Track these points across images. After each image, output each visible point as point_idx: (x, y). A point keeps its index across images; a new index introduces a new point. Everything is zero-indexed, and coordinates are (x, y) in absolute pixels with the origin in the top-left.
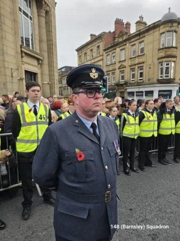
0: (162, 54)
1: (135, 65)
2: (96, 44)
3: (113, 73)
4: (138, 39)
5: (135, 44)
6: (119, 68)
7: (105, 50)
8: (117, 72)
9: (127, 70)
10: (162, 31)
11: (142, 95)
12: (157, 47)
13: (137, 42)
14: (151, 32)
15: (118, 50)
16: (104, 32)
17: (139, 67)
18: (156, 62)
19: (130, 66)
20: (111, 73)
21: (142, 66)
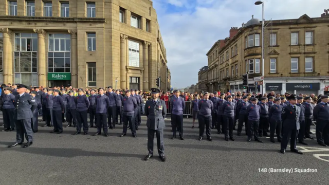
0: (246, 54)
1: (233, 63)
2: (215, 49)
3: (223, 70)
4: (234, 43)
5: (233, 48)
6: (226, 67)
7: (219, 53)
8: (225, 69)
9: (230, 67)
10: (246, 35)
11: (238, 88)
12: (243, 48)
13: (234, 45)
14: (240, 36)
15: (225, 52)
16: (219, 40)
17: (236, 65)
18: (244, 60)
19: (231, 64)
20: (222, 70)
21: (237, 64)
